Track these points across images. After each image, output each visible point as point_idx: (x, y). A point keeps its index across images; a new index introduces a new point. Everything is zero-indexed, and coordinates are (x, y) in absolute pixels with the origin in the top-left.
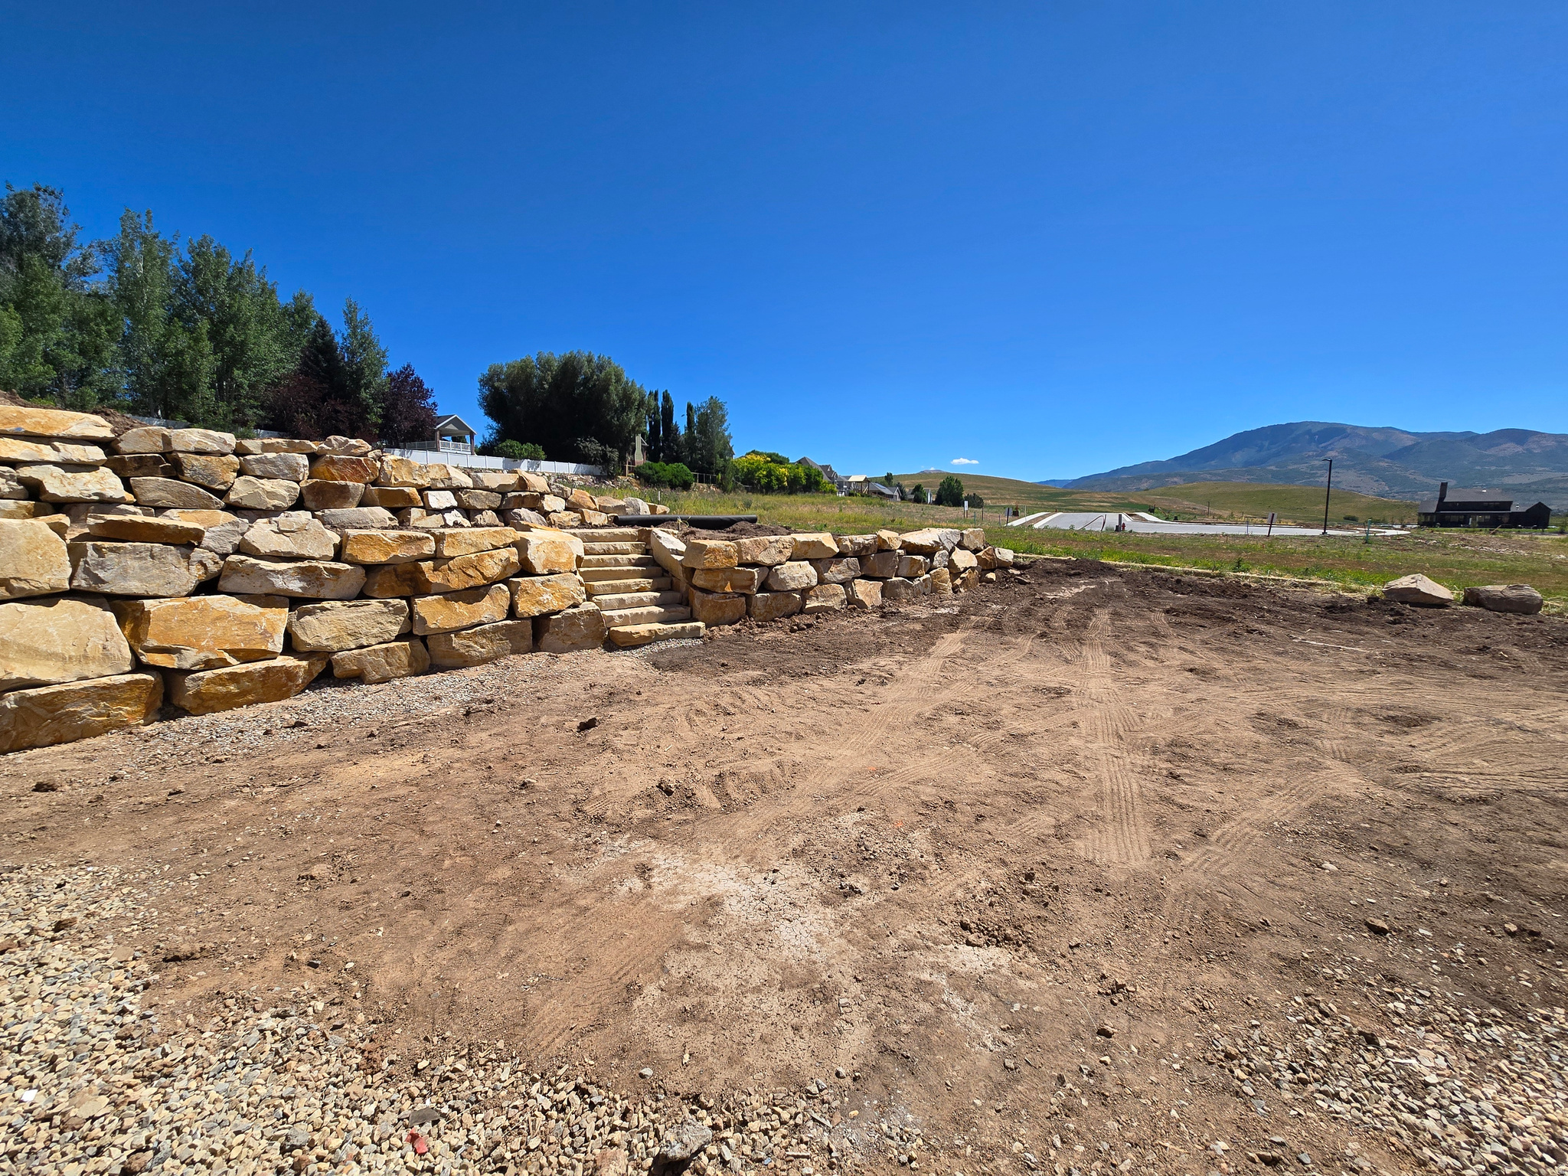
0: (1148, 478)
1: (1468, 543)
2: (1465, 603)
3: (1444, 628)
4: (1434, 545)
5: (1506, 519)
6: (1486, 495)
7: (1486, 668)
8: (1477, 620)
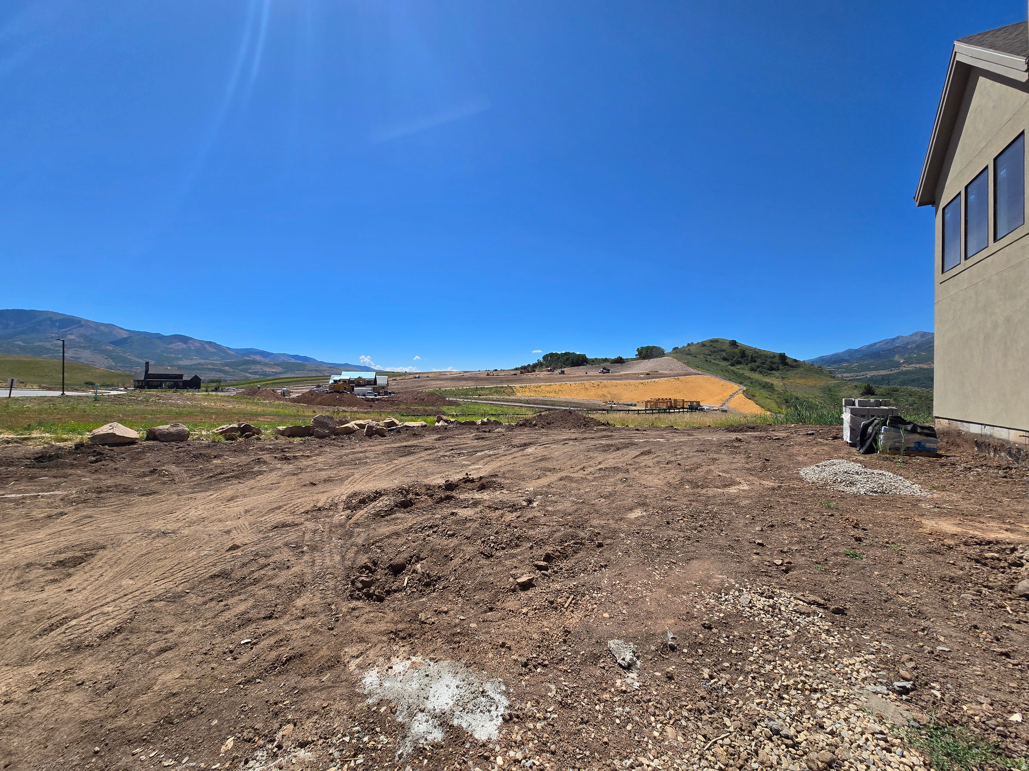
1: (161, 398)
2: (148, 439)
3: (133, 459)
4: (141, 401)
5: (181, 384)
6: (170, 370)
7: (154, 486)
8: (154, 450)
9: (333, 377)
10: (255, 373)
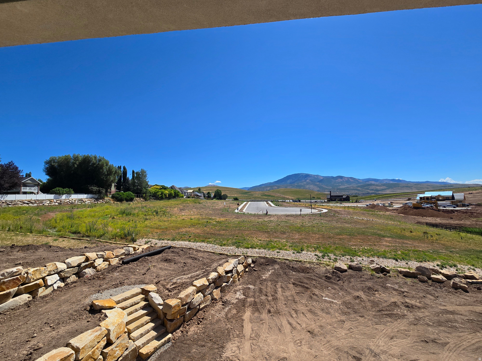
0: (269, 187)
1: (339, 213)
2: (349, 268)
4: (333, 216)
5: (342, 200)
9: (419, 195)
10: (372, 190)
